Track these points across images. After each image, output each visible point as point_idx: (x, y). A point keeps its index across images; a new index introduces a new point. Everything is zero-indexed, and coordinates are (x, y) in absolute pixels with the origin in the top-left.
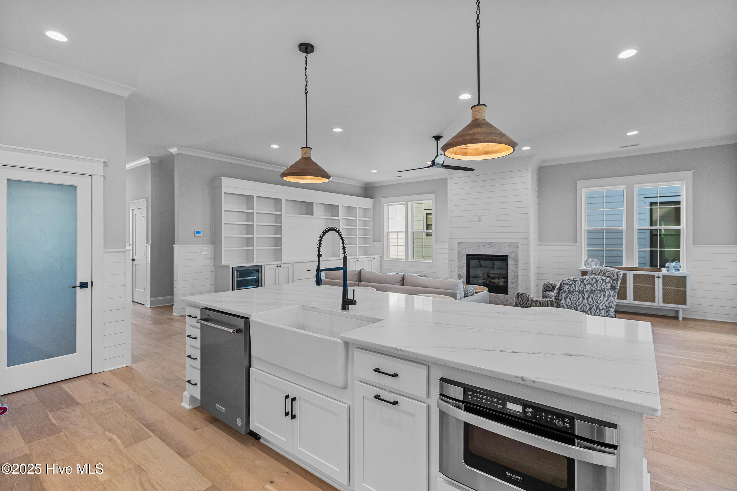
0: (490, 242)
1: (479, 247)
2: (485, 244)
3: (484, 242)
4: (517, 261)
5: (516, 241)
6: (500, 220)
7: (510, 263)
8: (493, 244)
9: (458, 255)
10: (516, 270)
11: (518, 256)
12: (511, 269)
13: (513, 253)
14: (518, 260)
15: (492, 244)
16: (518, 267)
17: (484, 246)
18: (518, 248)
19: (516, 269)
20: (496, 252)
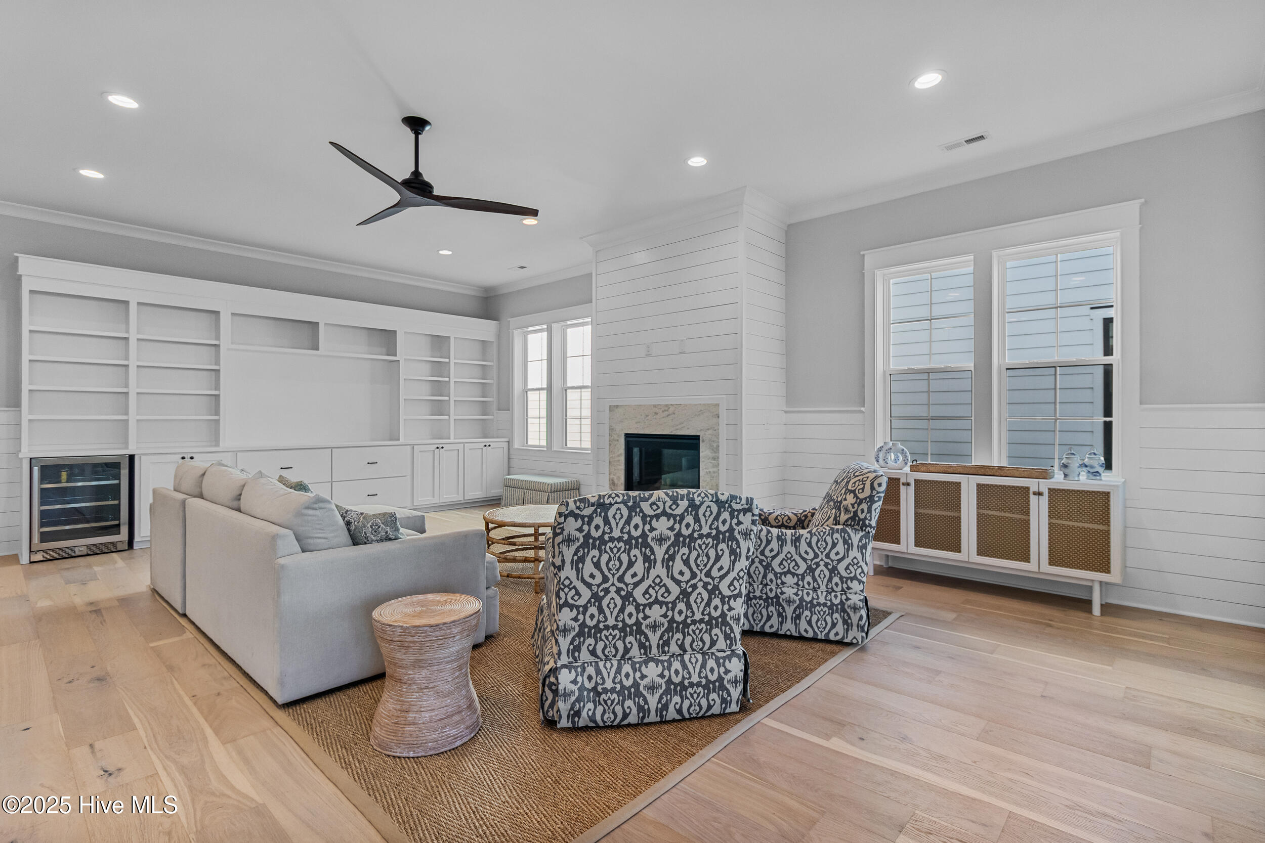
0: (667, 405)
1: (647, 416)
2: (656, 410)
3: (655, 406)
4: (716, 450)
5: (716, 402)
6: (684, 353)
7: (704, 453)
8: (672, 409)
9: (610, 435)
10: (714, 472)
11: (717, 436)
12: (706, 468)
13: (708, 429)
14: (719, 446)
15: (670, 409)
16: (718, 464)
17: (656, 414)
18: (719, 417)
19: (715, 469)
20: (677, 428)
